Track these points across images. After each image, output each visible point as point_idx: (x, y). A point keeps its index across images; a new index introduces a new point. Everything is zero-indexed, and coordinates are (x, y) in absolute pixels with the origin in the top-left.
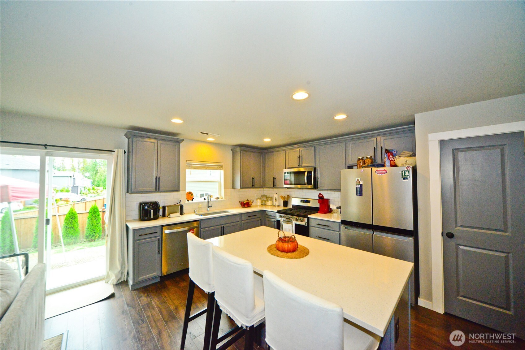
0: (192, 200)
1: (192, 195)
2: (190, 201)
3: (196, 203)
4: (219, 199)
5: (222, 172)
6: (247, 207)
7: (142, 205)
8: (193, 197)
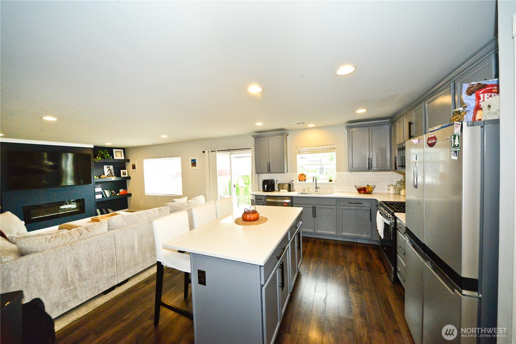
0: (305, 181)
1: (305, 176)
2: (304, 182)
3: (308, 183)
4: (332, 182)
5: (334, 154)
6: (364, 193)
7: (265, 182)
8: (306, 178)
